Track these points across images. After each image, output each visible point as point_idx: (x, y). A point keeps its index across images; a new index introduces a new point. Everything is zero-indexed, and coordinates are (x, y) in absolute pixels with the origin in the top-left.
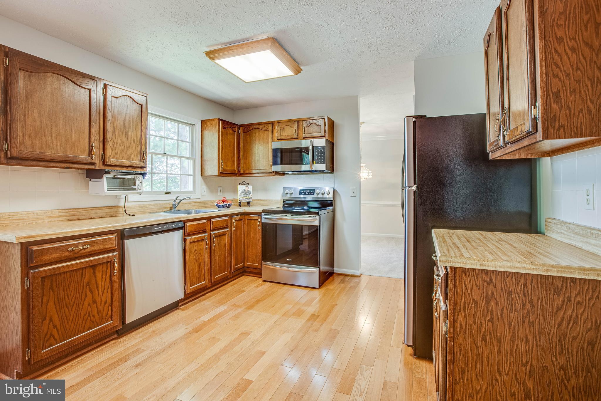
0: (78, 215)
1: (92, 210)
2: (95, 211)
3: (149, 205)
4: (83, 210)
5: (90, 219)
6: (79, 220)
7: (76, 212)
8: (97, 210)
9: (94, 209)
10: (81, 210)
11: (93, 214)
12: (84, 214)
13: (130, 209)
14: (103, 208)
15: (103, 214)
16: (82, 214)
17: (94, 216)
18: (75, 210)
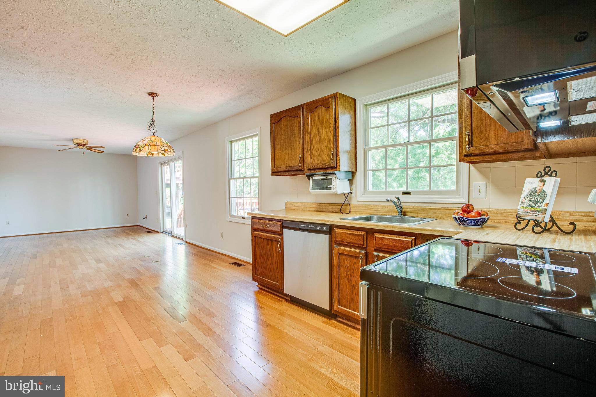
0: (321, 208)
1: (329, 205)
2: (331, 206)
3: (375, 206)
4: (325, 204)
5: (328, 212)
6: (322, 212)
7: (321, 206)
8: (332, 206)
9: (330, 205)
10: (323, 204)
11: (330, 208)
12: (325, 208)
13: (357, 208)
14: (336, 205)
15: (336, 209)
16: (324, 208)
17: (330, 210)
18: (320, 204)
